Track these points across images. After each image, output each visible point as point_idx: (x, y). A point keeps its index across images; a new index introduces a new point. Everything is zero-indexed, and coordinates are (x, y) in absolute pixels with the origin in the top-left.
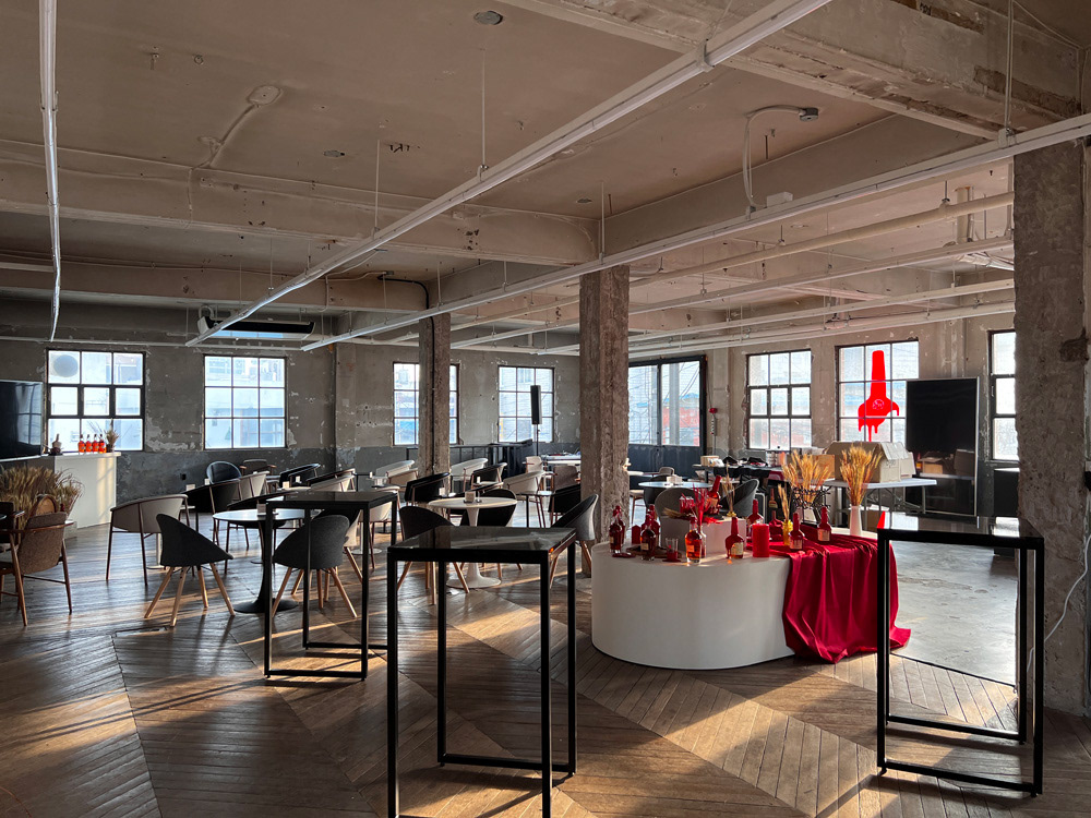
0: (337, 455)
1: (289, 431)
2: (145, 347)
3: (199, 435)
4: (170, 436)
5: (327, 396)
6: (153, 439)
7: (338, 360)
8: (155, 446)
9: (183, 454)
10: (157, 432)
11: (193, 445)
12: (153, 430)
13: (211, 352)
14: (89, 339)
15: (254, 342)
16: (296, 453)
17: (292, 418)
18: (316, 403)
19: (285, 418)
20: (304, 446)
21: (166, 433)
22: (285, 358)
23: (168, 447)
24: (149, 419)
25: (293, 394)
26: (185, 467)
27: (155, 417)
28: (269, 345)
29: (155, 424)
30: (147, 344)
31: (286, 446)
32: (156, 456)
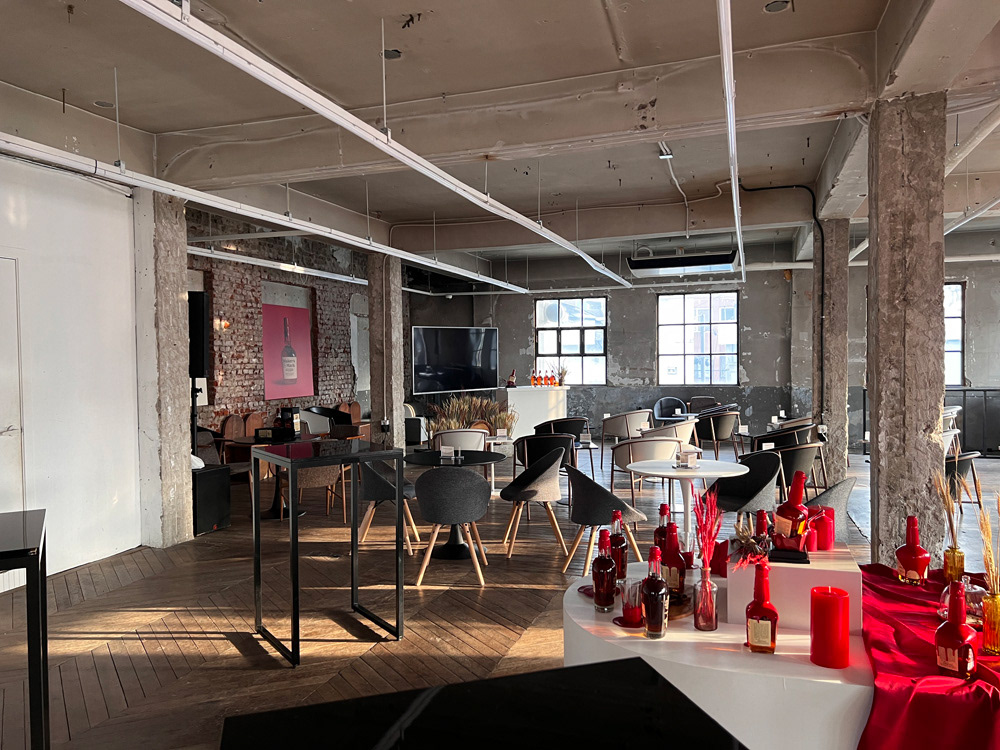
0: (793, 395)
1: (741, 367)
2: (606, 292)
3: (653, 371)
4: (627, 372)
5: (784, 330)
6: (613, 375)
7: (794, 289)
8: (615, 382)
9: (639, 389)
10: (617, 368)
11: (647, 381)
12: (614, 366)
13: (664, 291)
14: (564, 288)
15: (705, 277)
16: (748, 391)
17: (744, 354)
18: (769, 337)
19: (738, 354)
20: (756, 384)
21: (624, 369)
22: (737, 291)
23: (626, 381)
24: (610, 356)
25: (746, 329)
26: (640, 401)
27: (615, 355)
28: (721, 279)
29: (615, 361)
30: (609, 288)
31: (739, 384)
32: (616, 390)
